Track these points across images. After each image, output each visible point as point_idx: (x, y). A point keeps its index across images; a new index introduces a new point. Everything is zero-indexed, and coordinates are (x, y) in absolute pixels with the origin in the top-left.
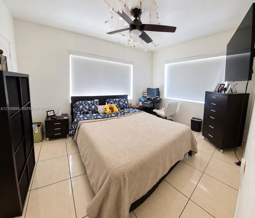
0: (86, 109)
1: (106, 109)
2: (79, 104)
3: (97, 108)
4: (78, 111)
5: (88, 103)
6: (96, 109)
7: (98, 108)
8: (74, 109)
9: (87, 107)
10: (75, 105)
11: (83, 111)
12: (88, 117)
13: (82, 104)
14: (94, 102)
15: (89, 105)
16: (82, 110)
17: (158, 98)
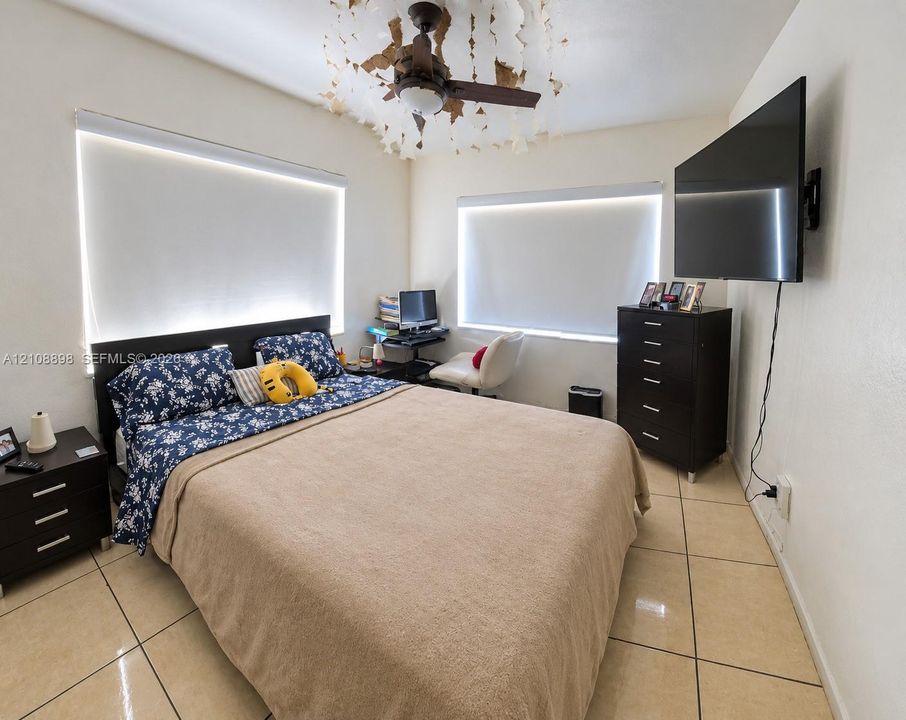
0: (181, 393)
1: (270, 385)
2: (140, 377)
3: (231, 382)
4: (140, 411)
5: (187, 365)
6: (227, 385)
7: (235, 380)
8: (117, 405)
9: (187, 384)
10: (121, 382)
11: (171, 407)
12: (206, 435)
13: (155, 374)
14: (212, 357)
15: (192, 372)
16: (165, 402)
17: (435, 325)
